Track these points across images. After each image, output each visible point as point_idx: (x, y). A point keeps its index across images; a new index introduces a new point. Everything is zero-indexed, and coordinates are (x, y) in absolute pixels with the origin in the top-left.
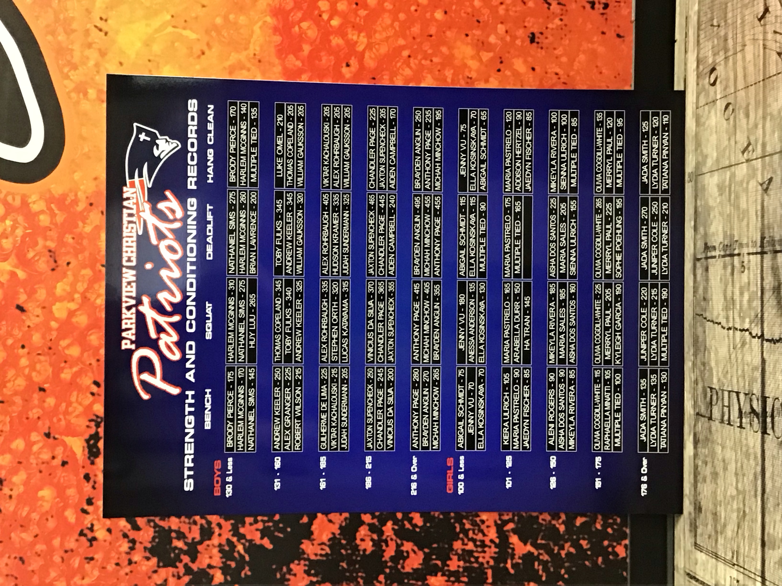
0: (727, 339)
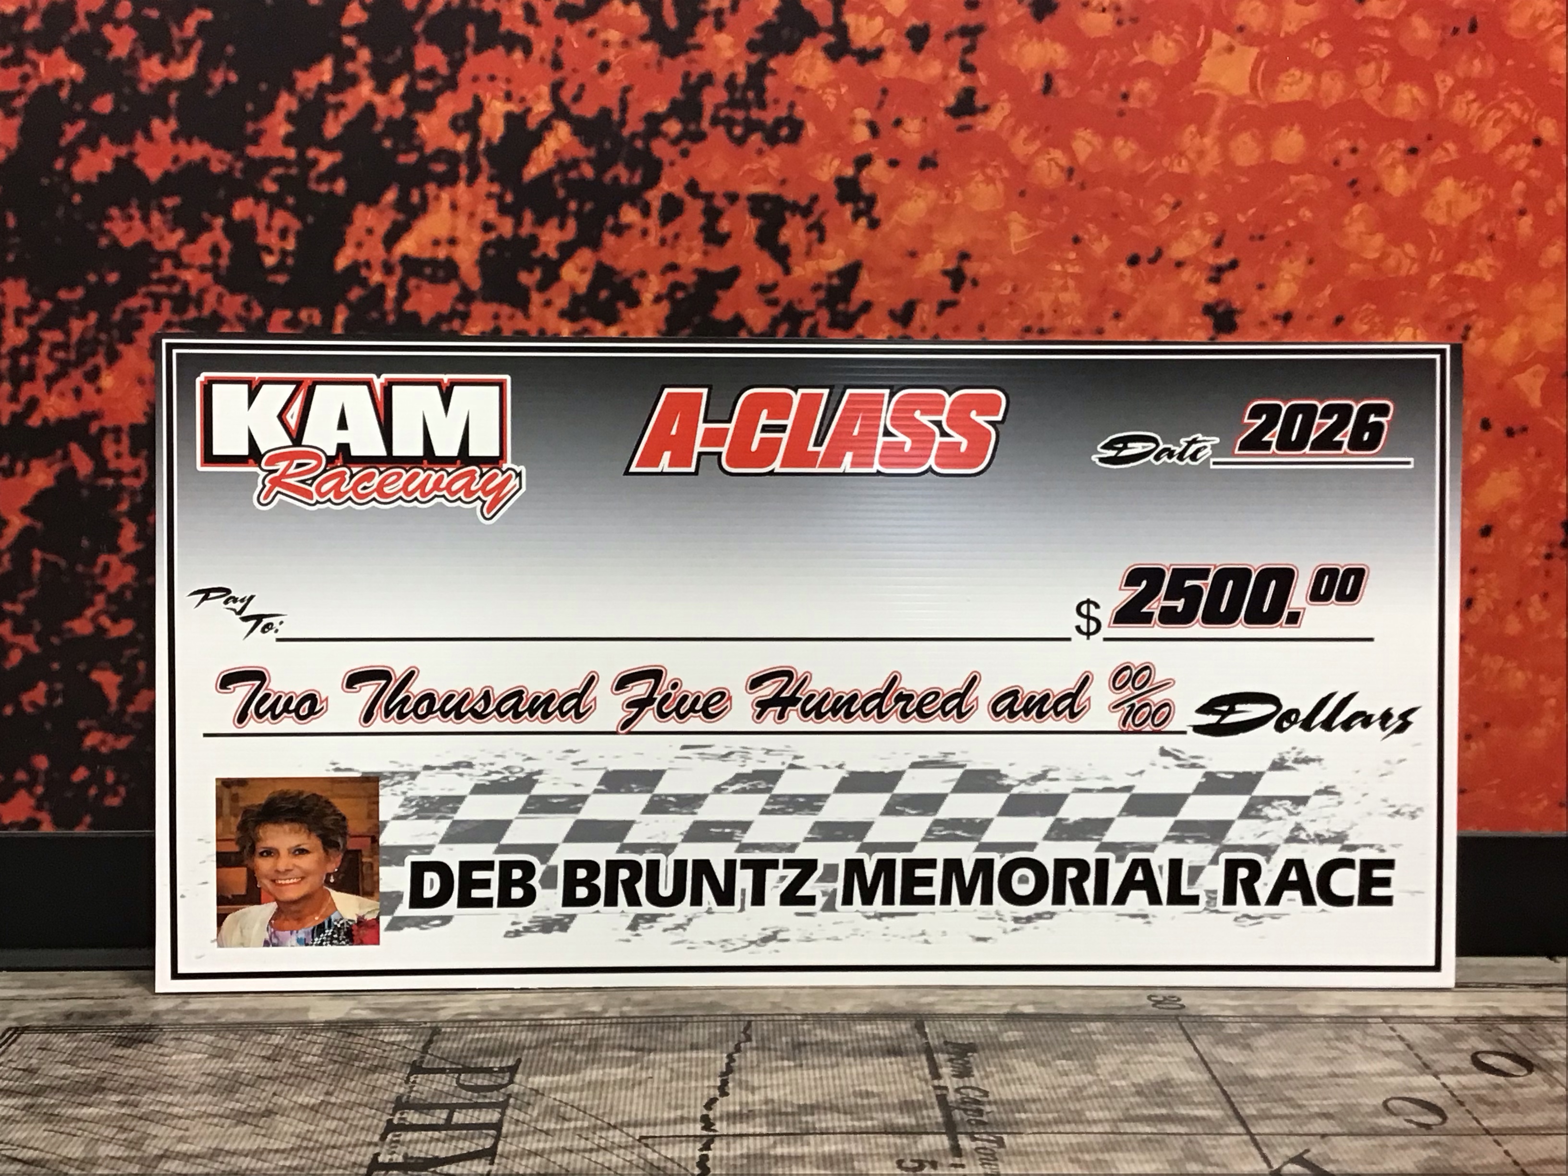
0: (672, 1115)
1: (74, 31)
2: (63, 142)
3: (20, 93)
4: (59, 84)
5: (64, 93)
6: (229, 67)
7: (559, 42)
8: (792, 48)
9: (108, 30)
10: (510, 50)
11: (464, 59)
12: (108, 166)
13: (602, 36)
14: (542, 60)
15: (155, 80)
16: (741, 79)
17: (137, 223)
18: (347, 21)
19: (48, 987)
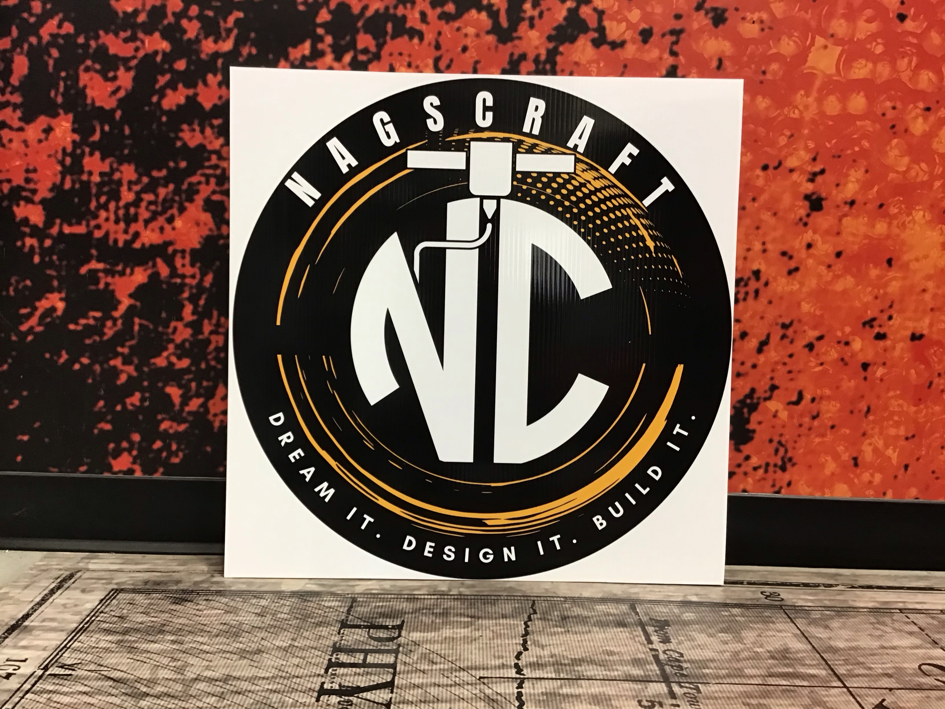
1: (166, 22)
2: (157, 87)
3: (134, 57)
4: (156, 53)
5: (159, 58)
6: (252, 45)
7: (440, 33)
8: (573, 40)
9: (184, 23)
10: (411, 38)
11: (385, 42)
12: (182, 100)
13: (464, 31)
14: (430, 44)
15: (210, 52)
16: (543, 58)
17: (198, 134)
18: (319, 20)
19: (137, 564)
